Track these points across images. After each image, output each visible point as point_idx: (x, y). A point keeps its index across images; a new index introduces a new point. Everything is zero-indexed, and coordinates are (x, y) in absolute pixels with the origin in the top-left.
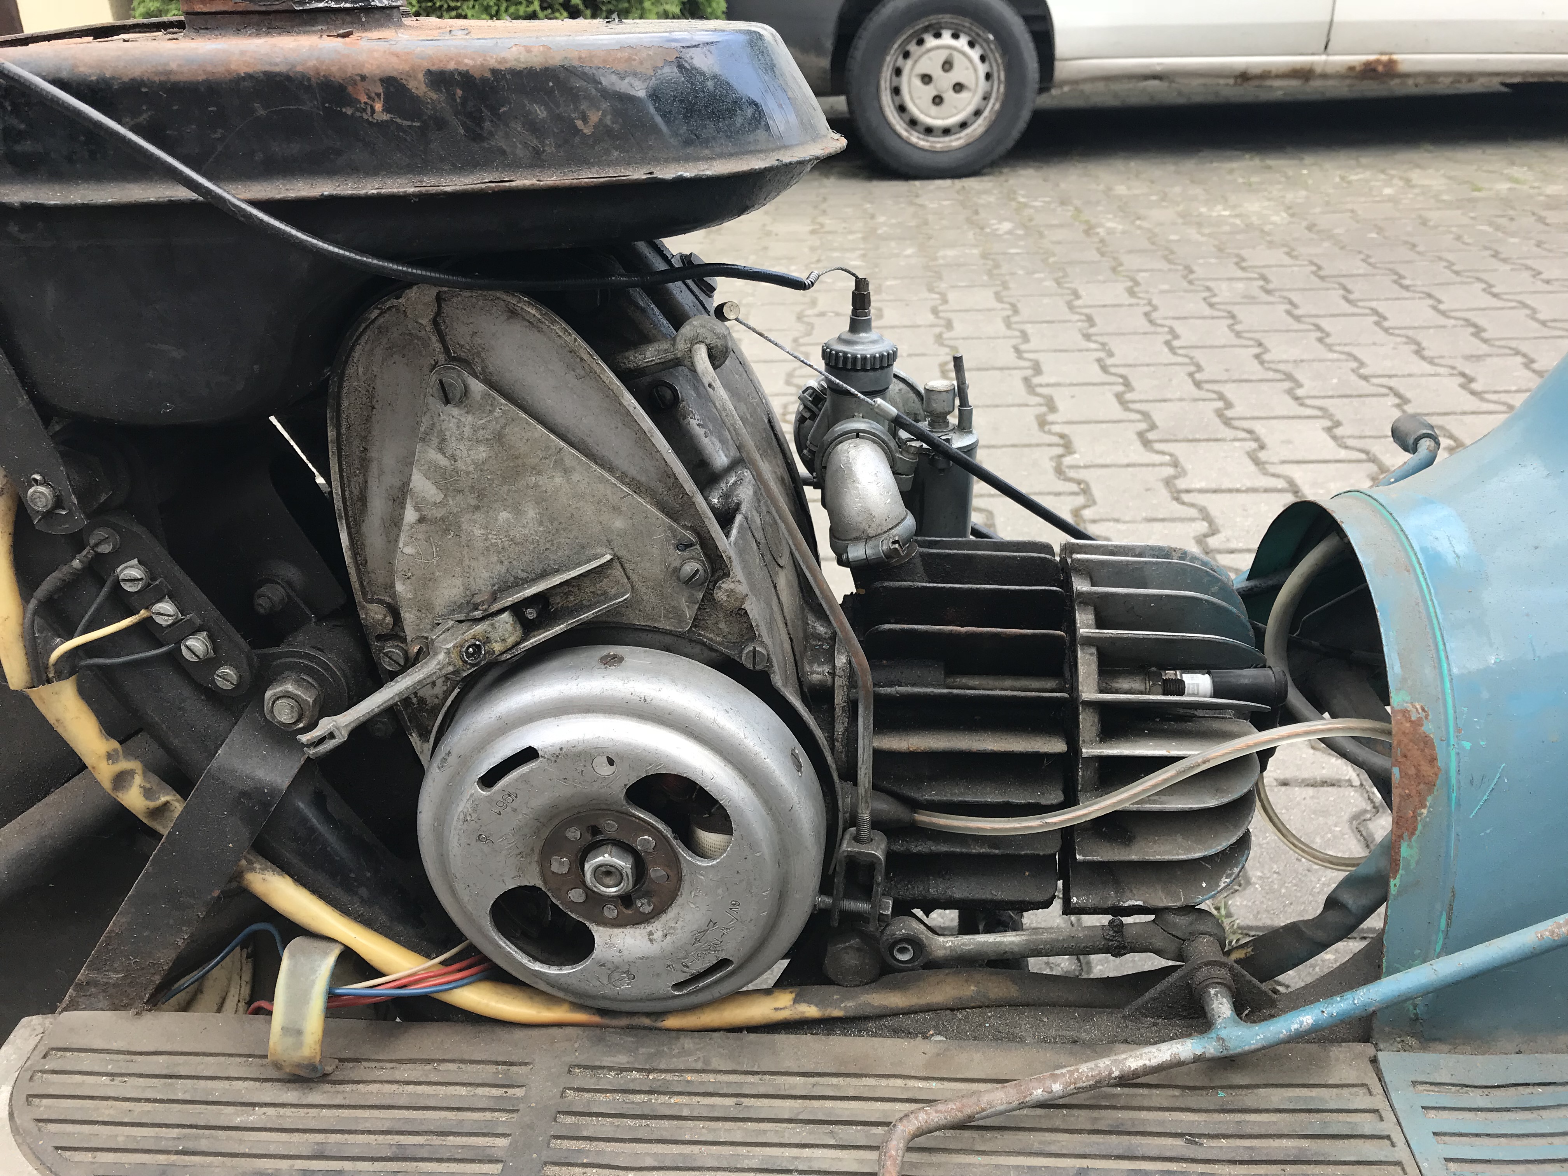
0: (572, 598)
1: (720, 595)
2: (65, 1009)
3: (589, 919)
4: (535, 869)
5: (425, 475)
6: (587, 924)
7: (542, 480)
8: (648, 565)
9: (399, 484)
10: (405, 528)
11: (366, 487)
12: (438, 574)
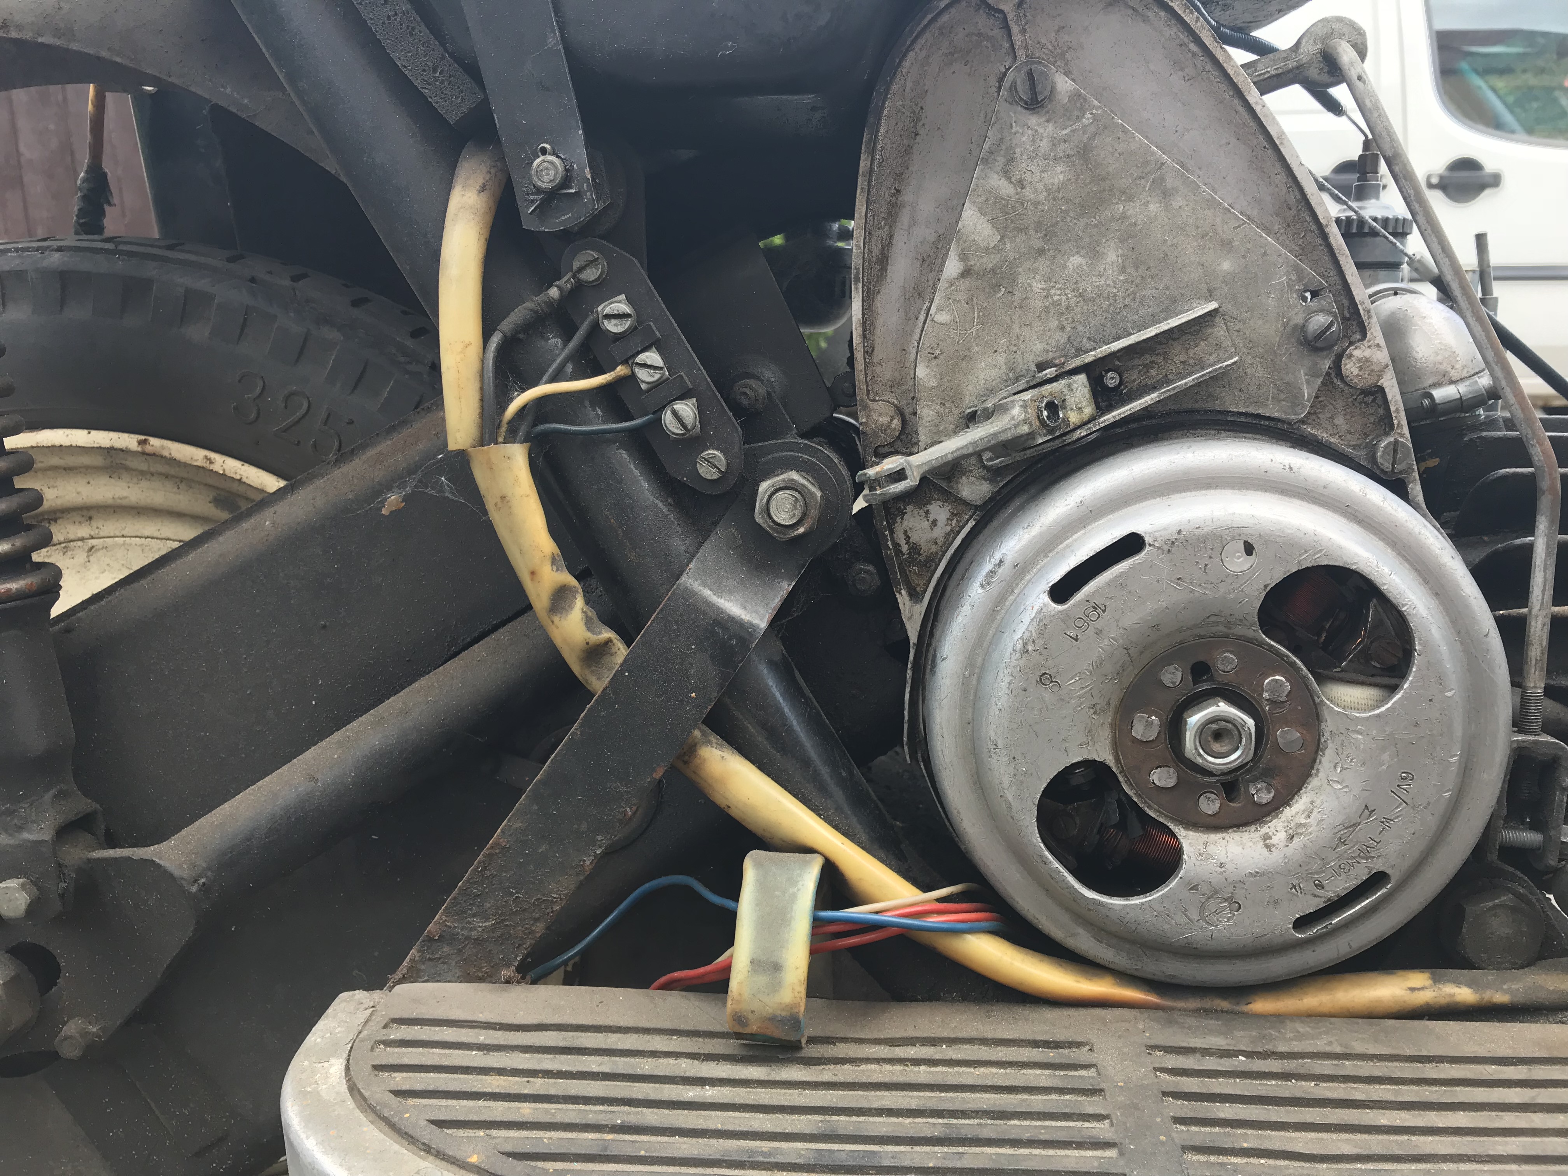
0: (1153, 372)
1: (1350, 368)
2: (403, 980)
3: (1173, 820)
4: (1105, 736)
5: (980, 210)
6: (1172, 826)
7: (1134, 210)
8: (1260, 322)
9: (932, 237)
10: (942, 285)
11: (890, 244)
12: (976, 349)
